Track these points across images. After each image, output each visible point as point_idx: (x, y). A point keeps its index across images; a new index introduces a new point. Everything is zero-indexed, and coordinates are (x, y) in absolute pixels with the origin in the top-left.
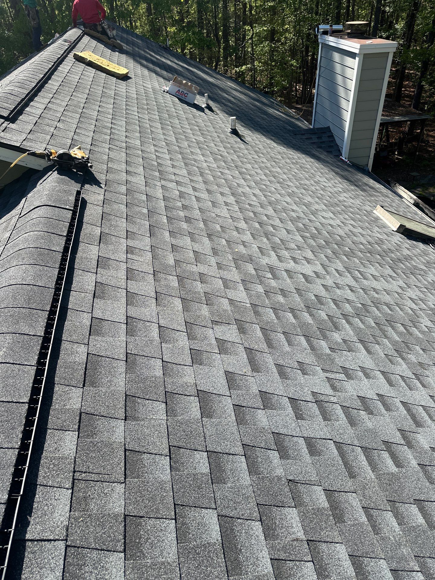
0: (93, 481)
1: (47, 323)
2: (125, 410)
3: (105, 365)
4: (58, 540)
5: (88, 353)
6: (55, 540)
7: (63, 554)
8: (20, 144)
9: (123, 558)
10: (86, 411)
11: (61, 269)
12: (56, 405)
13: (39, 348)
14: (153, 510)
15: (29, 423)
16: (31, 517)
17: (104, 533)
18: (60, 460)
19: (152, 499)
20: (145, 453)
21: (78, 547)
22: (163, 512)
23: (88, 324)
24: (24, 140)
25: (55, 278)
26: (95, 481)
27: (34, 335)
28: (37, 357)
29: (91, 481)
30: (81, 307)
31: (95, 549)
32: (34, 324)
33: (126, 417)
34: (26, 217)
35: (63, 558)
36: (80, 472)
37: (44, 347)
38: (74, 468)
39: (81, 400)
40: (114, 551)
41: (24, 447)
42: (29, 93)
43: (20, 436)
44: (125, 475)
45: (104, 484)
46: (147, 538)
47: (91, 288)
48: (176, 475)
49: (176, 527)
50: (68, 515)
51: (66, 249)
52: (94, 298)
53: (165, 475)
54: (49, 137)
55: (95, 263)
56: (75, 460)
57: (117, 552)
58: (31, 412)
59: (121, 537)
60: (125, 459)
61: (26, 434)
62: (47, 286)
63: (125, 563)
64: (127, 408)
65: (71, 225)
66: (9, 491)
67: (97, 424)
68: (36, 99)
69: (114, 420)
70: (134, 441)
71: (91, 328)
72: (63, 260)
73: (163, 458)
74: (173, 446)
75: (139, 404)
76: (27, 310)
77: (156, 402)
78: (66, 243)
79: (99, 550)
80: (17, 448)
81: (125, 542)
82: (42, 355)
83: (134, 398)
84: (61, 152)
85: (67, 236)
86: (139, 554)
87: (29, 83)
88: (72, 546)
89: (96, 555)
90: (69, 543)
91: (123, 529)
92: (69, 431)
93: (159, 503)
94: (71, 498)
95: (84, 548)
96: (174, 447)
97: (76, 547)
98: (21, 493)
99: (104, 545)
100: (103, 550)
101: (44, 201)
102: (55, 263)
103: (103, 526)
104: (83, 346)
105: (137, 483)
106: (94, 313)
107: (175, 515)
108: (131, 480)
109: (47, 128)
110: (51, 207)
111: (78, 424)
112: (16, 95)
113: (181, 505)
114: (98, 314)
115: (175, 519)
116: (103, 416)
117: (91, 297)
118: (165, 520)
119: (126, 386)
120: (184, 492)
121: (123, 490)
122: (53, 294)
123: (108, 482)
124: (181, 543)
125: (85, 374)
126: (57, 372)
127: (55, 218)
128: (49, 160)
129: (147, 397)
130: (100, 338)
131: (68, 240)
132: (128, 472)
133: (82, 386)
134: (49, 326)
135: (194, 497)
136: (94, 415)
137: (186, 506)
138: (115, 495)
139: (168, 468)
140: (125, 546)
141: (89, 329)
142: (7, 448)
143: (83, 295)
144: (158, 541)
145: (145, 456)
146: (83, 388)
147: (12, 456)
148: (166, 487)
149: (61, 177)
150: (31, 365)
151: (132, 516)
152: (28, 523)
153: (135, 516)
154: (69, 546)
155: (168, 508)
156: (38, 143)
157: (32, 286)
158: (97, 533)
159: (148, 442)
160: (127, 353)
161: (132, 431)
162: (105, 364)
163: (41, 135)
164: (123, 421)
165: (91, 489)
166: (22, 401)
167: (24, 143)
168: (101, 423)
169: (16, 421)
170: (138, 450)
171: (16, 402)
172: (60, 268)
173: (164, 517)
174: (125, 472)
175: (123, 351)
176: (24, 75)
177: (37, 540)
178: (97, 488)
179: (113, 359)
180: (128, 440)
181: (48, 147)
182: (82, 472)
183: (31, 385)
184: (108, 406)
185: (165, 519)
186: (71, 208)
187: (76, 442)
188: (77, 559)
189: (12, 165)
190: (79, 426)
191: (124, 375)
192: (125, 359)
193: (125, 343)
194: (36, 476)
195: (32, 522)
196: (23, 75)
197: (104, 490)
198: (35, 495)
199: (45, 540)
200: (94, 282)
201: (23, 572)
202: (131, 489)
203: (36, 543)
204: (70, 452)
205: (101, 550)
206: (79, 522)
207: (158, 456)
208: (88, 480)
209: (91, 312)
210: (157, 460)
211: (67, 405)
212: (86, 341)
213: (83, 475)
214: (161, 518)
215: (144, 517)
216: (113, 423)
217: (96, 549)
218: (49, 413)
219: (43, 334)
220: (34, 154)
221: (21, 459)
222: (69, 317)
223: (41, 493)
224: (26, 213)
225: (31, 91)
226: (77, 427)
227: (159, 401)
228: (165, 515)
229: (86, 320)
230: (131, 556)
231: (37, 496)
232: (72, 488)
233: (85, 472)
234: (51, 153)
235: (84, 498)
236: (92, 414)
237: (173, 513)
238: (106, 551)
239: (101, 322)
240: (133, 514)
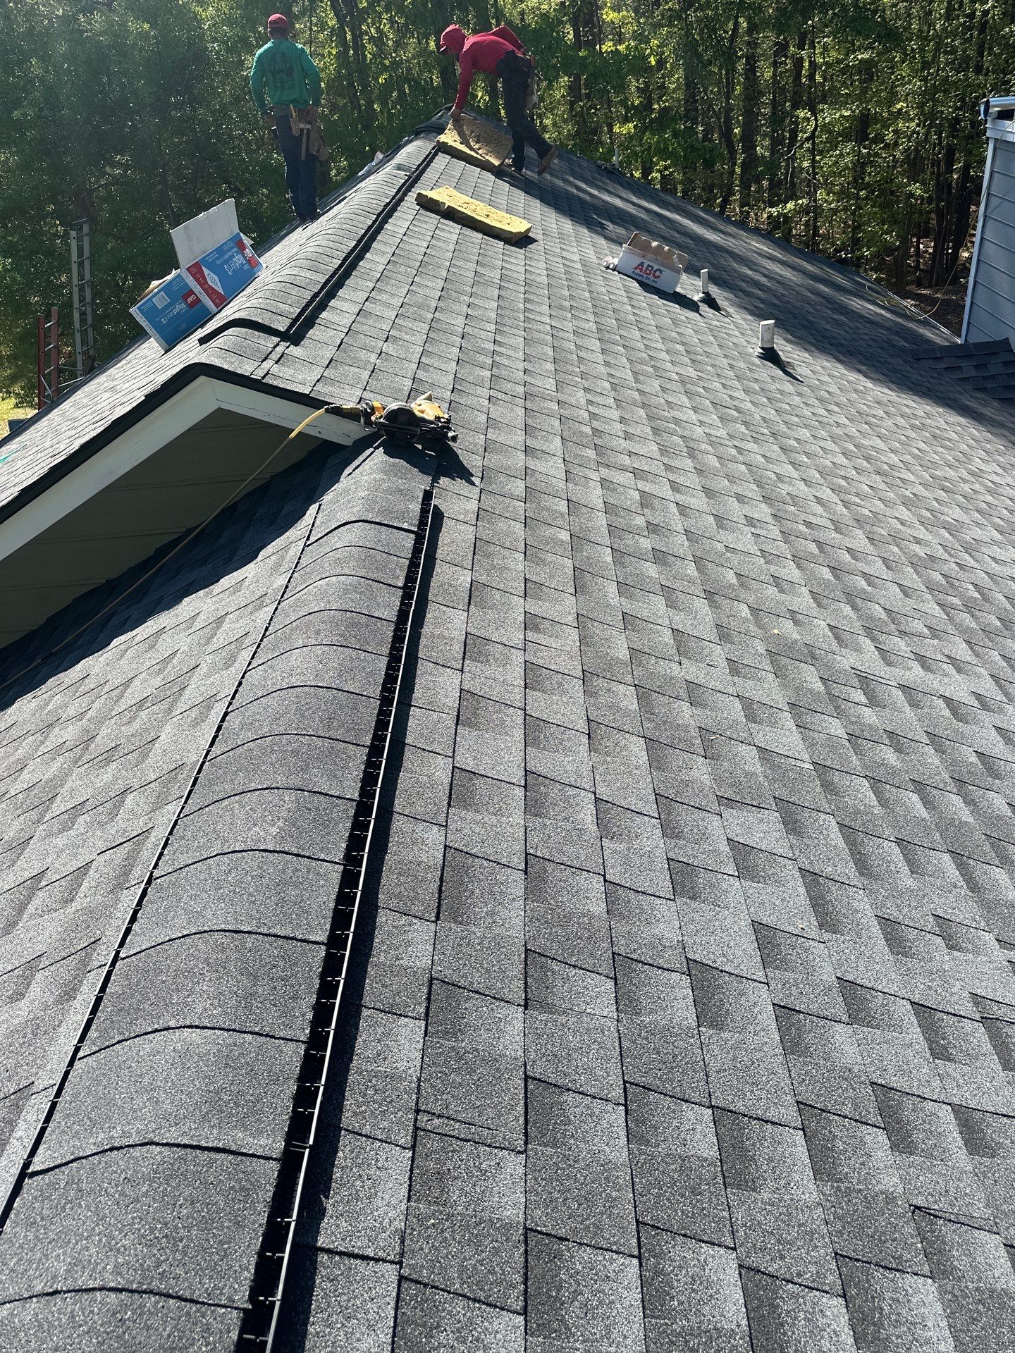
0: (457, 1138)
1: (365, 772)
2: (526, 983)
3: (481, 877)
4: (385, 1261)
5: (446, 846)
6: (377, 1260)
7: (394, 1294)
8: (310, 389)
9: (522, 1328)
10: (441, 976)
11: (394, 658)
12: (380, 956)
13: (349, 825)
14: (588, 1227)
15: (326, 990)
16: (327, 1198)
17: (481, 1262)
18: (388, 1080)
19: (587, 1200)
20: (569, 1090)
21: (426, 1285)
22: (610, 1235)
23: (447, 780)
24: (318, 381)
25: (380, 678)
26: (461, 1140)
27: (338, 797)
28: (344, 845)
29: (453, 1137)
30: (432, 743)
31: (461, 1295)
32: (339, 774)
33: (526, 999)
34: (321, 546)
35: (393, 1304)
36: (429, 1113)
37: (359, 825)
38: (417, 1104)
39: (431, 950)
40: (502, 1309)
41: (316, 1041)
42: (328, 281)
43: (310, 1015)
44: (526, 1134)
45: (481, 1148)
46: (576, 1291)
47: (451, 701)
48: (641, 1152)
49: (641, 1276)
50: (404, 1207)
51: (402, 615)
52: (457, 724)
53: (617, 1151)
54: (367, 373)
55: (458, 647)
56: (419, 1085)
57: (508, 1311)
58: (331, 965)
59: (518, 1278)
60: (526, 1097)
61: (321, 1014)
62: (365, 693)
63: (526, 1341)
64: (530, 980)
65: (413, 564)
66: (287, 1133)
67: (466, 1009)
68: (340, 293)
69: (502, 1004)
70: (544, 1060)
71: (451, 789)
72: (398, 638)
73: (610, 1107)
74: (632, 1083)
75: (554, 973)
76: (327, 743)
77: (593, 975)
78: (402, 603)
79: (469, 1298)
80: (303, 1042)
81: (526, 1290)
82: (355, 842)
83: (543, 959)
84: (394, 406)
85: (405, 587)
86: (556, 1325)
87: (327, 259)
88: (412, 1281)
89: (463, 1309)
90: (406, 1272)
91: (522, 1259)
92: (407, 1016)
93: (602, 1213)
94: (411, 1170)
95: (437, 1288)
96: (636, 1085)
97: (420, 1283)
98: (311, 1142)
99: (481, 1290)
100: (479, 1301)
101: (356, 511)
102: (380, 644)
103: (478, 1245)
104: (435, 828)
105: (551, 1157)
106: (457, 758)
107: (639, 1247)
108: (539, 1148)
109: (363, 355)
110: (373, 526)
111: (424, 1005)
112: (303, 285)
113: (653, 1226)
114: (465, 760)
115: (639, 1258)
116: (477, 992)
117: (451, 722)
118: (615, 1256)
119: (527, 928)
120: (659, 1196)
121: (521, 1170)
122: (376, 712)
123: (489, 1146)
124: (653, 1317)
125: (440, 891)
126: (383, 882)
127: (380, 548)
128: (369, 423)
129: (573, 960)
130: (470, 815)
131: (407, 596)
132: (532, 1130)
133: (433, 919)
134: (368, 779)
135: (682, 1211)
136: (460, 987)
137: (663, 1230)
138: (504, 1178)
139: (622, 1133)
140: (526, 1300)
141: (447, 792)
142: (283, 1039)
143: (435, 716)
144: (601, 1302)
145: (569, 1097)
146: (435, 922)
147: (293, 1056)
148: (618, 1177)
149: (392, 460)
150: (332, 862)
151: (541, 1233)
152: (322, 1213)
153: (547, 1234)
154: (406, 1279)
155: (623, 1228)
156: (346, 386)
157: (335, 691)
158: (465, 1259)
159: (577, 1067)
160: (527, 854)
161: (540, 1036)
162: (481, 873)
163: (352, 369)
164: (521, 1009)
165: (452, 1157)
166: (313, 938)
167: (319, 387)
168: (473, 1007)
169: (301, 981)
170: (554, 1082)
171: (301, 941)
172: (391, 655)
173: (614, 1248)
174: (526, 1129)
175: (519, 847)
176: (318, 243)
177: (341, 1254)
178: (464, 1157)
179: (499, 863)
180: (532, 1055)
181: (367, 395)
182: (434, 1114)
183: (332, 905)
184: (488, 971)
185: (617, 1252)
186: (413, 529)
187: (421, 1044)
188: (422, 1310)
189: (293, 435)
190: (428, 1008)
191: (522, 902)
192: (522, 866)
193: (523, 829)
194: (340, 1108)
195: (330, 1211)
196: (315, 243)
197: (481, 1164)
198: (336, 1152)
199: (356, 1256)
200: (458, 690)
201: (311, 1319)
202: (539, 1171)
203: (337, 1258)
204: (408, 1065)
205: (475, 1300)
206: (428, 1228)
207: (599, 1101)
208: (446, 1135)
209: (450, 755)
210: (597, 1111)
211: (402, 958)
212: (442, 819)
213: (436, 1121)
214: (606, 1250)
215: (568, 1240)
216: (502, 1011)
217: (464, 1296)
218: (366, 971)
219: (356, 796)
220: (337, 411)
221: (310, 1068)
222: (406, 764)
223: (348, 1148)
224: (320, 535)
225: (332, 276)
226: (423, 1010)
227: (600, 974)
228: (615, 1243)
229: (440, 771)
230: (538, 1326)
231: (340, 1154)
232: (413, 1147)
233: (439, 1116)
234: (373, 409)
235: (438, 1173)
236: (454, 985)
237: (634, 1242)
238: (484, 1303)
239: (471, 779)
240: (544, 1230)
